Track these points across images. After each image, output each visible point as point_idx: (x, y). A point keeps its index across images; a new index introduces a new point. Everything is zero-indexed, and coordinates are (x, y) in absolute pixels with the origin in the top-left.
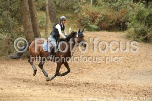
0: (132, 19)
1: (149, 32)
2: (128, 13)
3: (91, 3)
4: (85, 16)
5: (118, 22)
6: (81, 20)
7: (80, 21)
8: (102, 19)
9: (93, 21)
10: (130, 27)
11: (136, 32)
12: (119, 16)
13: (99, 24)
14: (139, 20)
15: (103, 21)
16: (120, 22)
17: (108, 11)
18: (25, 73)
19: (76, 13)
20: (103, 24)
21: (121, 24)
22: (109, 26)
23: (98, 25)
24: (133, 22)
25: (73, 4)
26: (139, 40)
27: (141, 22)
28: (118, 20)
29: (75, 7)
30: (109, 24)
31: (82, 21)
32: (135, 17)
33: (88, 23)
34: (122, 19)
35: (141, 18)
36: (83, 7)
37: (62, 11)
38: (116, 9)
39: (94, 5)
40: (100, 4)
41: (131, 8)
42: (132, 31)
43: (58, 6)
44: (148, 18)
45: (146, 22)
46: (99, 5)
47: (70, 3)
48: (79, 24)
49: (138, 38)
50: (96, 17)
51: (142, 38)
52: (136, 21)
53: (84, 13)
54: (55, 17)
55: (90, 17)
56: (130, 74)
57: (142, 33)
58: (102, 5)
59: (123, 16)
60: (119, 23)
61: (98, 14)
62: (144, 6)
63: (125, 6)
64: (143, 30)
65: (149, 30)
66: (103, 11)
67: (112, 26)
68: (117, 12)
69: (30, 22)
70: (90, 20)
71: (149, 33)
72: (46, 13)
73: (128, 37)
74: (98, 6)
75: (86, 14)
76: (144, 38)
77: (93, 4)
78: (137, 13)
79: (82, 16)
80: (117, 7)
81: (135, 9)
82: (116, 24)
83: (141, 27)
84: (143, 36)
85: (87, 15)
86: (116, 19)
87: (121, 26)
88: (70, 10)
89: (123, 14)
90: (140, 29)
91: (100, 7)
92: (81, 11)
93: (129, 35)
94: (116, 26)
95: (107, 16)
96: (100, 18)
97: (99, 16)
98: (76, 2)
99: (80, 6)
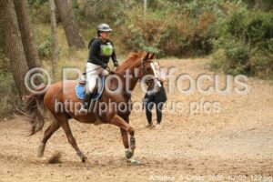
0: (221, 31)
1: (254, 55)
2: (215, 21)
3: (145, 6)
4: (135, 30)
5: (197, 39)
6: (126, 38)
7: (124, 41)
8: (167, 35)
9: (150, 39)
10: (218, 48)
11: (228, 55)
12: (199, 27)
13: (162, 45)
14: (233, 33)
15: (168, 38)
16: (201, 39)
17: (176, 18)
18: (11, 145)
19: (117, 27)
20: (169, 44)
21: (203, 42)
22: (180, 47)
23: (159, 47)
24: (221, 38)
25: (111, 9)
26: (235, 71)
27: (238, 37)
28: (196, 35)
29: (114, 14)
30: (181, 44)
31: (129, 41)
32: (226, 28)
33: (141, 45)
34: (205, 32)
35: (237, 29)
36: (130, 14)
37: (90, 23)
38: (193, 14)
39: (151, 9)
40: (162, 5)
41: (220, 11)
42: (222, 54)
43: (82, 14)
44: (250, 29)
45: (247, 37)
46: (160, 9)
47: (105, 7)
48: (123, 46)
49: (234, 68)
50: (155, 32)
51: (240, 67)
52: (229, 35)
53: (132, 25)
54: (76, 36)
55: (144, 32)
56: (212, 137)
57: (239, 58)
58: (166, 8)
59: (205, 28)
60: (199, 42)
61: (158, 26)
62: (246, 6)
63: (208, 8)
64: (241, 53)
65: (253, 51)
66: (168, 19)
67: (185, 47)
68: (194, 20)
69: (20, 47)
70: (144, 38)
71: (254, 58)
72: (52, 28)
73: (214, 67)
74: (157, 10)
75: (135, 27)
76: (244, 66)
77: (149, 6)
78: (229, 21)
79: (129, 30)
80: (193, 11)
81: (228, 12)
82: (193, 42)
83: (237, 46)
84: (243, 63)
85: (139, 28)
86: (192, 34)
87: (204, 47)
88: (105, 19)
89: (205, 23)
90: (235, 50)
91: (162, 12)
92: (126, 22)
93: (215, 63)
94: (193, 48)
95: (176, 28)
96: (162, 33)
97: (161, 28)
98: (116, 5)
99: (125, 12)
